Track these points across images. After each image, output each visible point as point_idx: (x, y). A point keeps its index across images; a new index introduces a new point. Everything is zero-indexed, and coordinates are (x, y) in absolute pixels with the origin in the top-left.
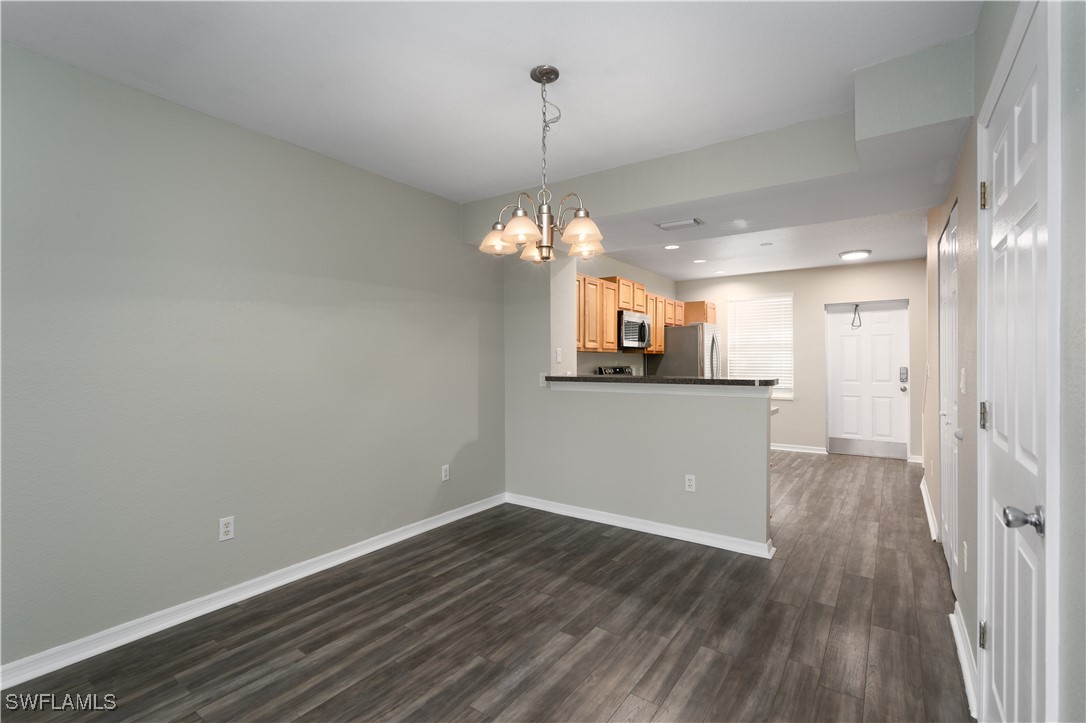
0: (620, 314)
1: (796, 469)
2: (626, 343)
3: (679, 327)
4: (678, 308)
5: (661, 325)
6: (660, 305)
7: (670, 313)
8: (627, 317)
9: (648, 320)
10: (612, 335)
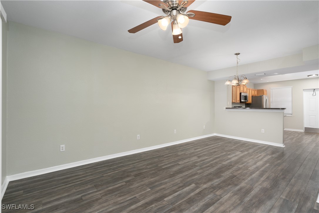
0: (241, 93)
1: (293, 134)
2: (242, 101)
3: (256, 96)
4: (255, 91)
5: (251, 96)
6: (250, 91)
7: (253, 93)
8: (242, 94)
9: (247, 94)
10: (238, 99)
